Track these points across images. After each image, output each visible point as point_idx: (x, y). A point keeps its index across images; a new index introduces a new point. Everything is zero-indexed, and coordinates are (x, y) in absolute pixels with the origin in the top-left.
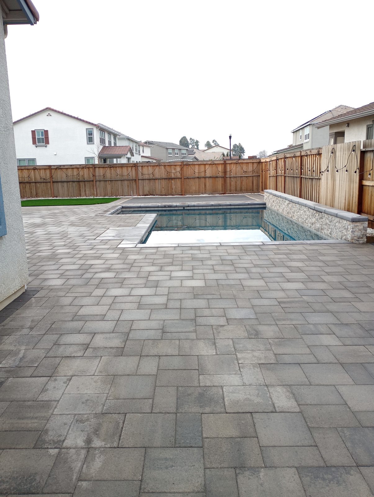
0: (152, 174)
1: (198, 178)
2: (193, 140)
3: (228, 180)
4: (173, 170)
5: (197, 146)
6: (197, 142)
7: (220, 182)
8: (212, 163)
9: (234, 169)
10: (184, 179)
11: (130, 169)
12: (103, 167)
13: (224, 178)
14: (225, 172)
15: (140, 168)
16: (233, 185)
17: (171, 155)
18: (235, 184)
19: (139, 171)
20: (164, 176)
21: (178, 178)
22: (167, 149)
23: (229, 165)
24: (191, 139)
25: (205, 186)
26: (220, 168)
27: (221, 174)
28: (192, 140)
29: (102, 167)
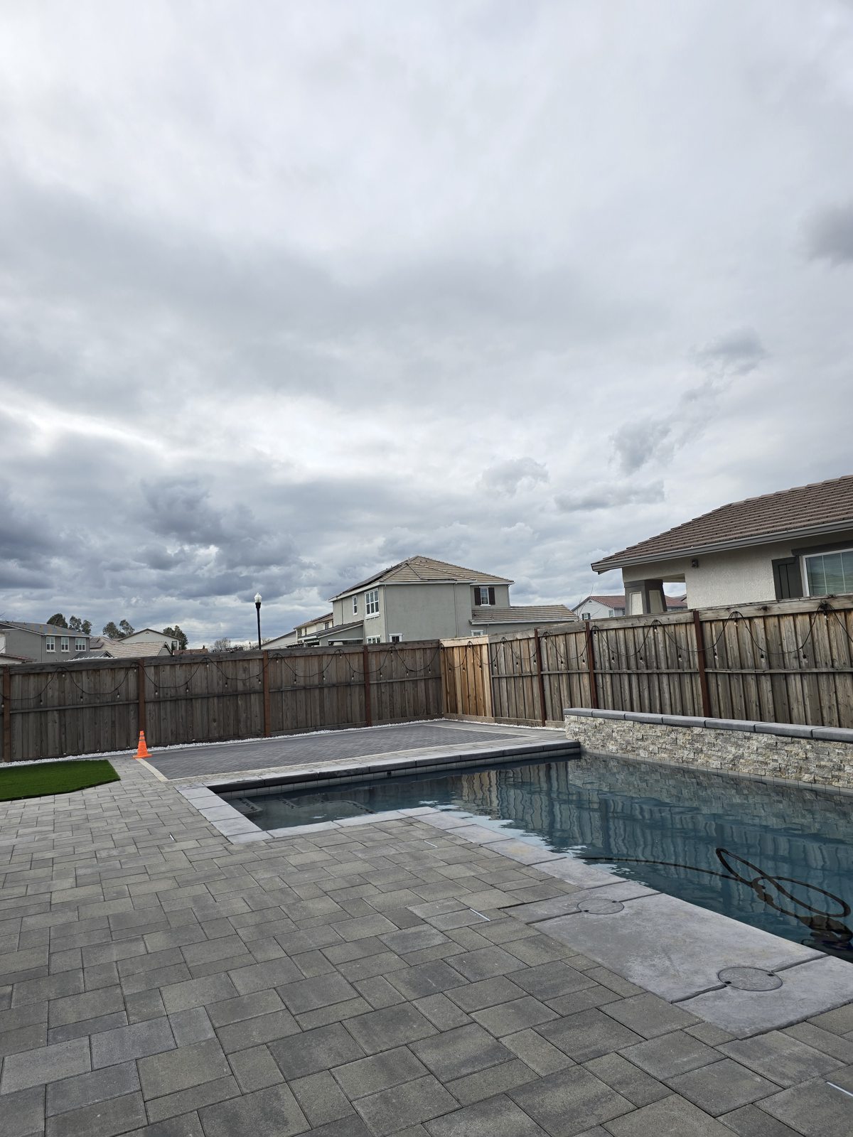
0: (185, 687)
1: (305, 688)
2: (78, 621)
3: (374, 690)
4: (241, 671)
5: (87, 632)
6: (87, 625)
7: (357, 696)
8: (338, 652)
9: (387, 663)
10: (268, 692)
11: (121, 675)
12: (38, 674)
13: (365, 686)
14: (366, 673)
15: (150, 672)
16: (386, 703)
17: (54, 651)
18: (390, 700)
19: (147, 680)
20: (217, 689)
21: (255, 692)
22: (44, 637)
23: (374, 656)
24: (73, 618)
25: (322, 707)
26: (356, 663)
27: (357, 678)
28: (76, 620)
29: (34, 674)
